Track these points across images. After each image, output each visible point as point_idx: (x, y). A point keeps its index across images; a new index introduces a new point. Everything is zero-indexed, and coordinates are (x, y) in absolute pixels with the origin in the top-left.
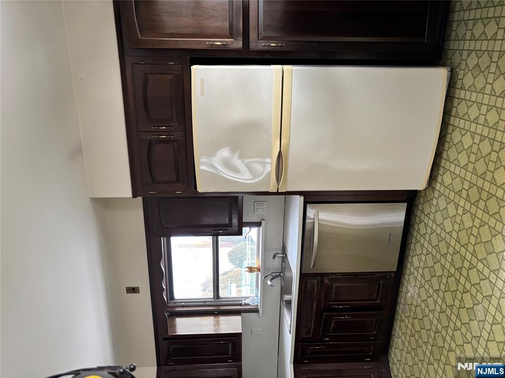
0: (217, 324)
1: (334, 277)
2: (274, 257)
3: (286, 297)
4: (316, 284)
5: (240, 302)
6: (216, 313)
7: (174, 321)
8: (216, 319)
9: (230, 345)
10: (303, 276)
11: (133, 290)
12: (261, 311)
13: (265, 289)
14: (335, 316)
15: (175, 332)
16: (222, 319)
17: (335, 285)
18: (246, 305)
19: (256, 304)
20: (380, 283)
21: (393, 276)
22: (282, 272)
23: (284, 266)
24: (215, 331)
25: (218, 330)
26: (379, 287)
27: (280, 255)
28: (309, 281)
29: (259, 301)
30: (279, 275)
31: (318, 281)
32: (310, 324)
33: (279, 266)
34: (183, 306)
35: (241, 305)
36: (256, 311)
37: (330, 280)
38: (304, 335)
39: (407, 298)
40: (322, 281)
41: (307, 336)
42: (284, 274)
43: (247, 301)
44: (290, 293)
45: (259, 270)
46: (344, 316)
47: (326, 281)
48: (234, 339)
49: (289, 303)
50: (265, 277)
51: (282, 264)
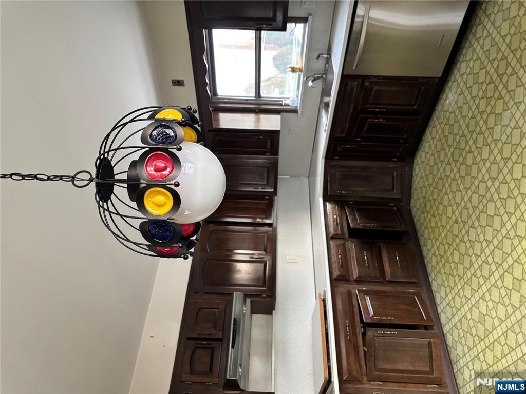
0: (258, 121)
1: (375, 79)
2: (318, 57)
3: (326, 99)
4: (356, 86)
5: (281, 102)
6: (257, 111)
7: (218, 116)
8: (257, 116)
9: (269, 141)
10: (344, 78)
11: (178, 83)
12: (300, 112)
13: (306, 91)
14: (370, 118)
15: (219, 125)
16: (263, 117)
17: (375, 88)
18: (286, 105)
19: (296, 105)
20: (421, 89)
21: (436, 82)
22: (325, 74)
23: (327, 67)
24: (256, 127)
25: (258, 126)
26: (419, 92)
27: (325, 56)
28: (349, 83)
29: (299, 102)
30: (322, 77)
31: (358, 83)
32: (344, 125)
33: (323, 67)
34: (226, 103)
35: (281, 105)
36: (295, 111)
37: (371, 82)
38: (338, 135)
39: (445, 104)
40: (363, 83)
41: (341, 136)
42: (326, 76)
43: (287, 102)
44: (329, 95)
45: (301, 70)
46: (379, 118)
47: (367, 84)
48: (273, 136)
49: (327, 104)
50: (307, 78)
51: (326, 65)
